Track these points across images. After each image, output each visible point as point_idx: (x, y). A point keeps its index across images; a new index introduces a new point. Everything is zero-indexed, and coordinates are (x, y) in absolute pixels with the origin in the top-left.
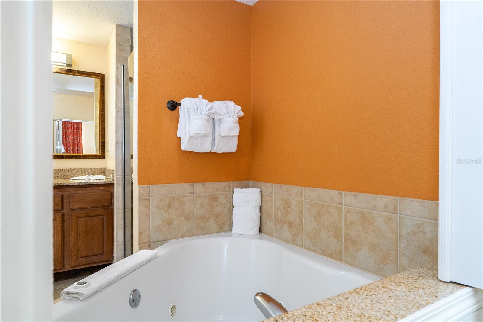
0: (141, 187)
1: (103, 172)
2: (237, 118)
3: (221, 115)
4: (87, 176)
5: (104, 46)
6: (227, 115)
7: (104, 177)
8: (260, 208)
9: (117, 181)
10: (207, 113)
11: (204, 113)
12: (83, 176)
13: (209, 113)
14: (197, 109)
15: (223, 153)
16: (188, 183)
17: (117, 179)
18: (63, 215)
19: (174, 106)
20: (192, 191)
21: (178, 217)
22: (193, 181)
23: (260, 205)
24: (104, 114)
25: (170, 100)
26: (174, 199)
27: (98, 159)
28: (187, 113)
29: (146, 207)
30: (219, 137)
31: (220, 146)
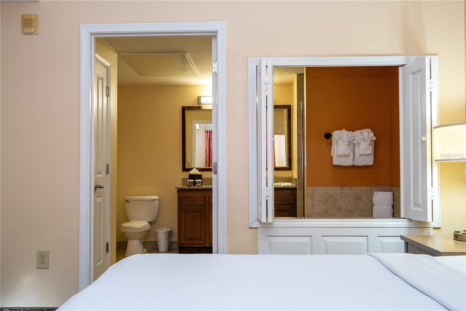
0: (308, 188)
1: (290, 180)
2: (370, 142)
3: (358, 141)
4: (280, 183)
5: (291, 84)
6: (363, 140)
8: (393, 206)
9: (298, 186)
10: (347, 141)
11: (346, 141)
12: (277, 183)
13: (349, 140)
14: (341, 138)
15: (363, 166)
16: (339, 186)
17: (298, 185)
19: (328, 136)
20: (342, 192)
21: (332, 208)
22: (342, 185)
23: (393, 203)
24: (291, 136)
25: (327, 132)
26: (329, 196)
27: (287, 170)
28: (335, 142)
29: (312, 200)
30: (359, 156)
31: (360, 161)
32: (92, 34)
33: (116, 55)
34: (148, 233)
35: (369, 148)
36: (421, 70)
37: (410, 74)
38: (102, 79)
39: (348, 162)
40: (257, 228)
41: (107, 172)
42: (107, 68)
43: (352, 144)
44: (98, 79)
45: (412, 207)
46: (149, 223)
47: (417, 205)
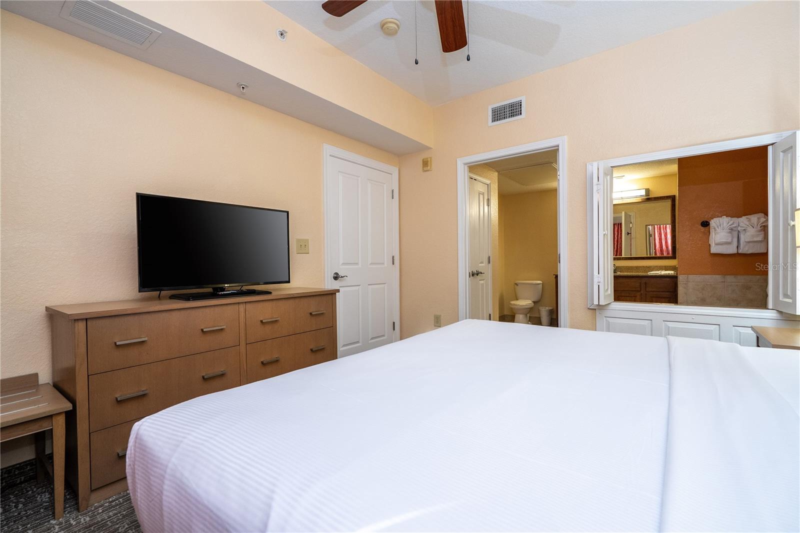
1: (673, 268)
2: (761, 227)
3: (744, 227)
7: (673, 272)
10: (728, 228)
11: (726, 228)
13: (731, 227)
14: (721, 226)
15: (751, 253)
18: (641, 294)
19: (706, 224)
20: (724, 281)
21: (711, 297)
22: (724, 274)
25: (704, 220)
26: (707, 285)
27: (671, 259)
28: (713, 230)
29: (685, 288)
30: (745, 243)
31: (747, 249)
32: (465, 164)
33: (496, 174)
34: (531, 310)
35: (758, 235)
36: (791, 147)
37: (781, 153)
38: (483, 194)
39: (732, 250)
40: (595, 309)
41: (489, 262)
42: (488, 185)
43: (736, 232)
44: (479, 194)
45: (781, 298)
46: (534, 302)
47: (786, 296)
